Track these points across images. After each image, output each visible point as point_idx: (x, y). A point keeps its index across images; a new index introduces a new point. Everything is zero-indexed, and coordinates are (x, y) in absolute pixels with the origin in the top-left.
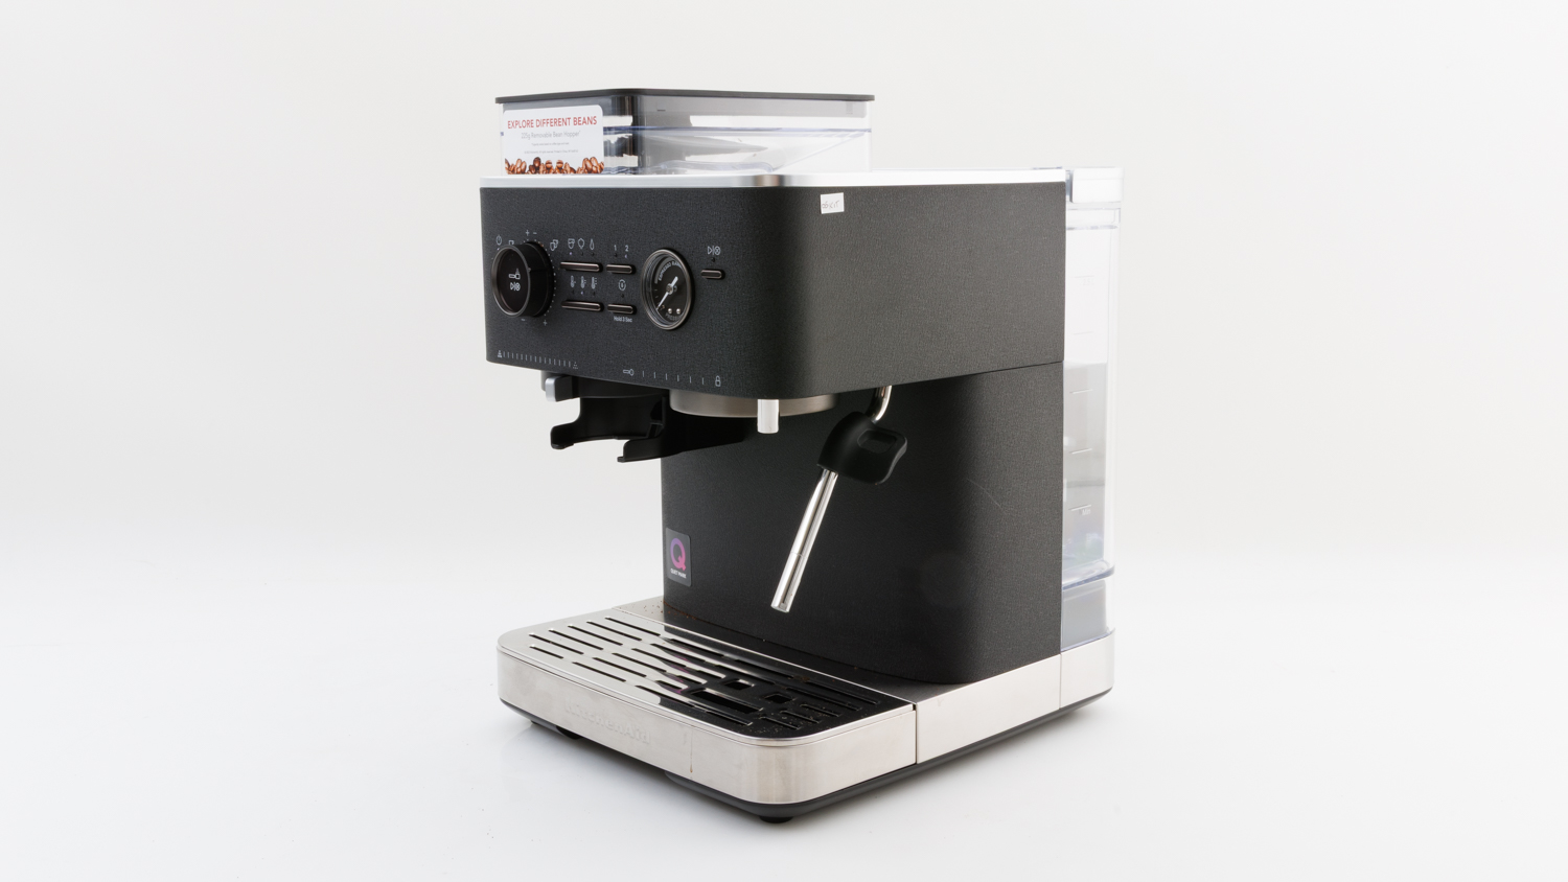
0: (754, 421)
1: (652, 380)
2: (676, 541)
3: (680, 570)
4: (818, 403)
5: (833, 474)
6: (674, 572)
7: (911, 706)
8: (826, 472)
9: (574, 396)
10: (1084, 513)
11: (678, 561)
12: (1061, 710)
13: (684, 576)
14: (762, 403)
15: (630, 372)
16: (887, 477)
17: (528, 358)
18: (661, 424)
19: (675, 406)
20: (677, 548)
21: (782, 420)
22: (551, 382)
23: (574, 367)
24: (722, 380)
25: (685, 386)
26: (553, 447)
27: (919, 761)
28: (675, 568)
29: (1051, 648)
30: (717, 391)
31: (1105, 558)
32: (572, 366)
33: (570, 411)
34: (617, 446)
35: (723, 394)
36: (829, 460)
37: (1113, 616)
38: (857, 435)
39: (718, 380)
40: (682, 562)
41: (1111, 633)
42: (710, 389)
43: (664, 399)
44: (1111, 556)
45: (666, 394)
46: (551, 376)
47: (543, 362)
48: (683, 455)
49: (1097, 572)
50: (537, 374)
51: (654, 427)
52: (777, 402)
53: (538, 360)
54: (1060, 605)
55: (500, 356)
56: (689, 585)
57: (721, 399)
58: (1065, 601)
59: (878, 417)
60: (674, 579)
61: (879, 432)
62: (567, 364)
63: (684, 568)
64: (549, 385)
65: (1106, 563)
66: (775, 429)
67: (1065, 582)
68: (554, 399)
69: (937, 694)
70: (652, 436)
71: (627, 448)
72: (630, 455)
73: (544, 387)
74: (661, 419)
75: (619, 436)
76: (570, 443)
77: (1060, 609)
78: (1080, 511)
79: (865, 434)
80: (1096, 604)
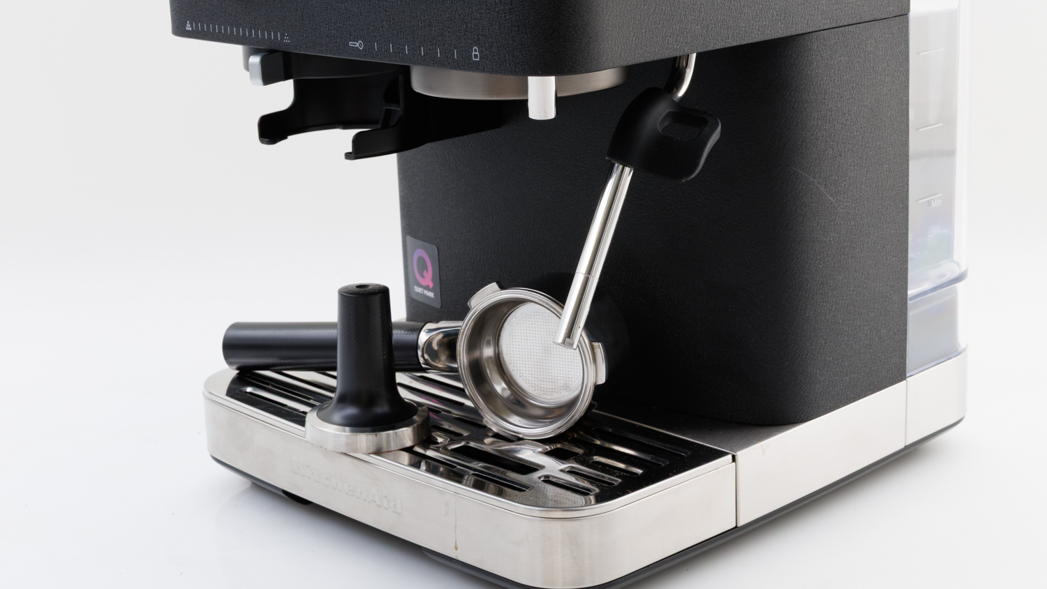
0: (523, 104)
1: (387, 53)
2: (420, 253)
3: (427, 288)
4: (604, 79)
5: (627, 169)
6: (418, 290)
7: (730, 457)
8: (618, 168)
9: (286, 78)
10: (934, 205)
11: (423, 277)
12: (907, 447)
13: (431, 295)
14: (533, 81)
15: (358, 44)
16: (697, 172)
17: (226, 29)
18: (399, 110)
19: (418, 85)
20: (421, 261)
21: (559, 101)
22: (255, 60)
23: (285, 41)
24: (481, 52)
25: (431, 62)
26: (262, 142)
27: (740, 524)
28: (420, 286)
29: (897, 374)
30: (474, 67)
31: (955, 257)
32: (282, 38)
33: (282, 95)
34: (343, 138)
35: (484, 71)
36: (621, 152)
37: (967, 329)
38: (657, 117)
39: (475, 52)
40: (428, 278)
41: (964, 350)
42: (465, 64)
43: (401, 77)
44: (964, 253)
45: (406, 72)
46: (255, 52)
47: (244, 34)
48: (427, 148)
49: (950, 276)
50: (237, 50)
51: (388, 112)
52: (553, 78)
53: (238, 31)
54: (906, 320)
55: (188, 28)
56: (438, 306)
57: (477, 77)
58: (912, 314)
59: (681, 93)
60: (419, 299)
61: (686, 114)
62: (276, 36)
63: (431, 285)
64: (254, 65)
65: (958, 264)
66: (551, 114)
67: (911, 292)
68: (260, 81)
69: (760, 440)
70: (385, 125)
71: (357, 140)
72: (361, 150)
73: (247, 67)
74: (398, 103)
75: (346, 125)
76: (284, 137)
77: (906, 325)
78: (929, 203)
79: (666, 116)
80: (946, 315)
